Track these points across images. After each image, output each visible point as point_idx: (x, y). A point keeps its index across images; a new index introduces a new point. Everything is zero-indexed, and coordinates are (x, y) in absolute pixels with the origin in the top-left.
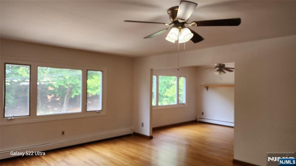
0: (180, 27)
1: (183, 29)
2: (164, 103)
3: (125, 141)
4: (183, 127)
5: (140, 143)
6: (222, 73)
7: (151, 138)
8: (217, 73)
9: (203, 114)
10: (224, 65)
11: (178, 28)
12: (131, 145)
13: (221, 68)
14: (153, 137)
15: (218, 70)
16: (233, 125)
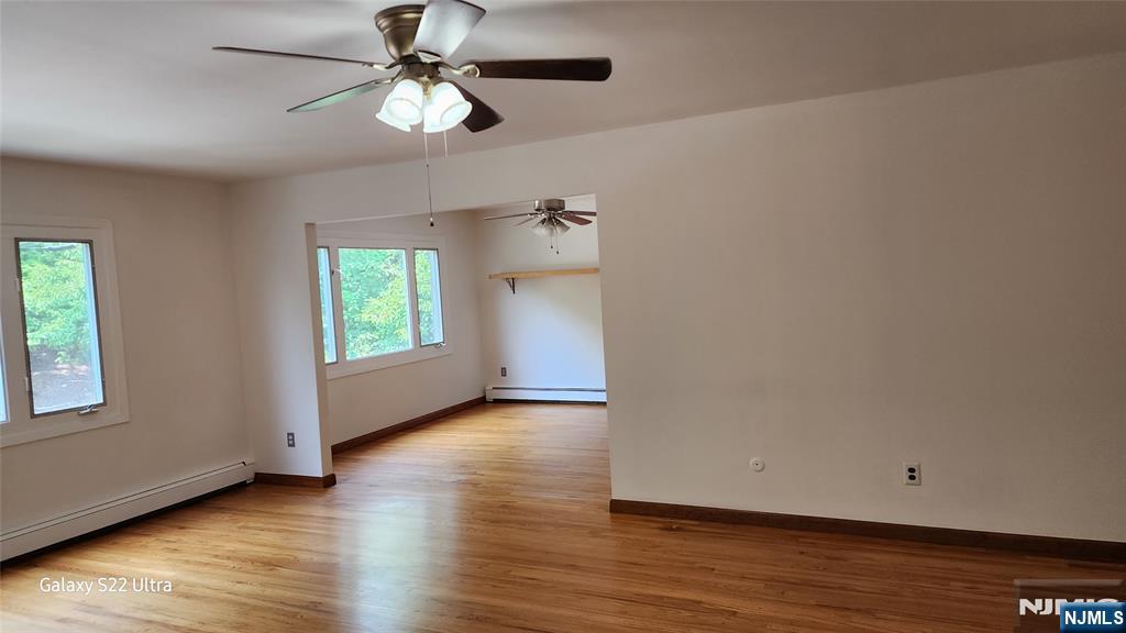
0: (425, 78)
1: (435, 85)
2: (360, 349)
3: (222, 510)
4: (443, 426)
5: (287, 509)
6: (558, 229)
7: (329, 482)
8: (543, 231)
9: (504, 372)
10: (561, 204)
11: (418, 82)
12: (254, 522)
13: (555, 214)
14: (338, 478)
15: (543, 221)
16: (602, 397)
